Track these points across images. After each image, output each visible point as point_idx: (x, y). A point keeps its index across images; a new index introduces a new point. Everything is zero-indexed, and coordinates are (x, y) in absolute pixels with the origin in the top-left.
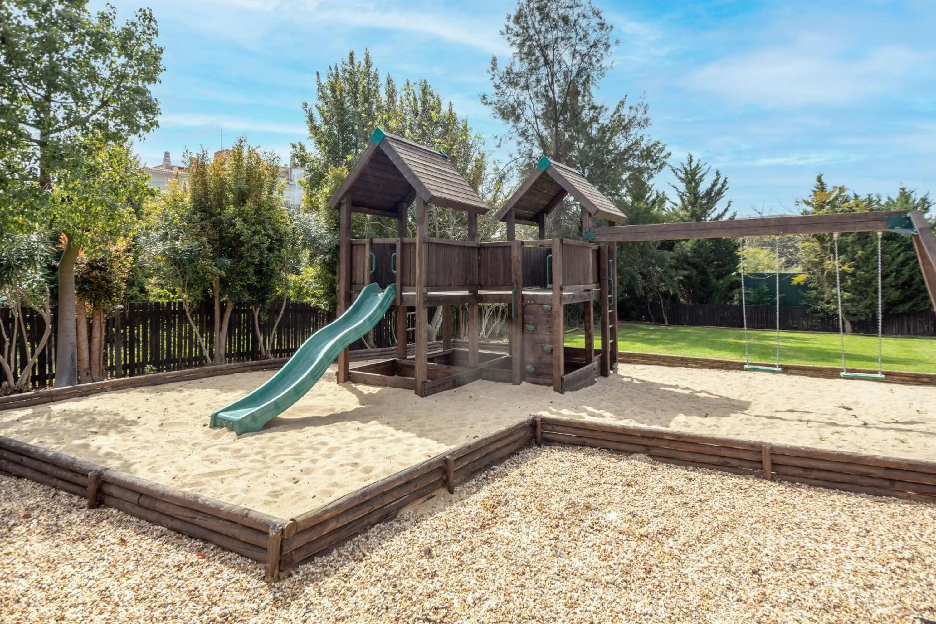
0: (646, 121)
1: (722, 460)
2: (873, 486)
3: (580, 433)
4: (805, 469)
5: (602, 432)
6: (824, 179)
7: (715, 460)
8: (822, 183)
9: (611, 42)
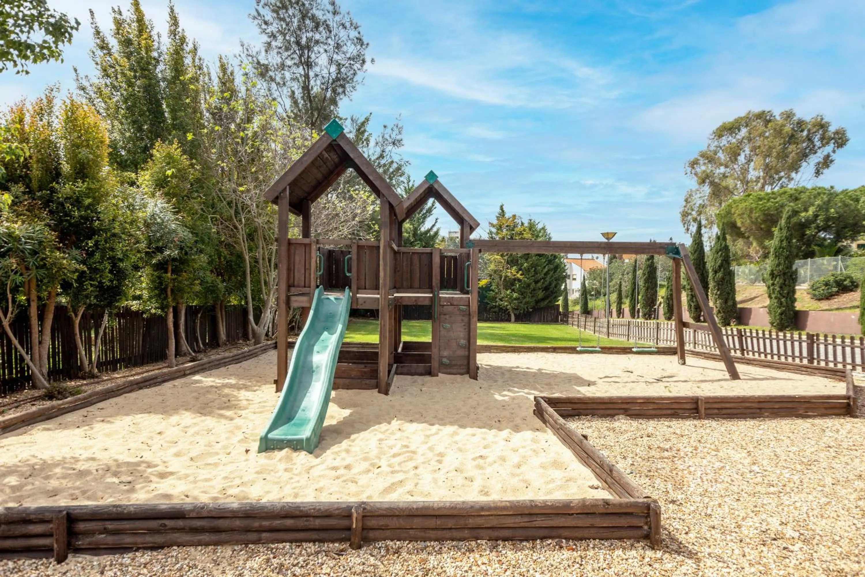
0: (400, 141)
1: (673, 411)
2: (752, 413)
3: (576, 406)
4: (718, 409)
5: (593, 403)
6: (505, 209)
7: (669, 412)
8: (503, 211)
9: (368, 59)
